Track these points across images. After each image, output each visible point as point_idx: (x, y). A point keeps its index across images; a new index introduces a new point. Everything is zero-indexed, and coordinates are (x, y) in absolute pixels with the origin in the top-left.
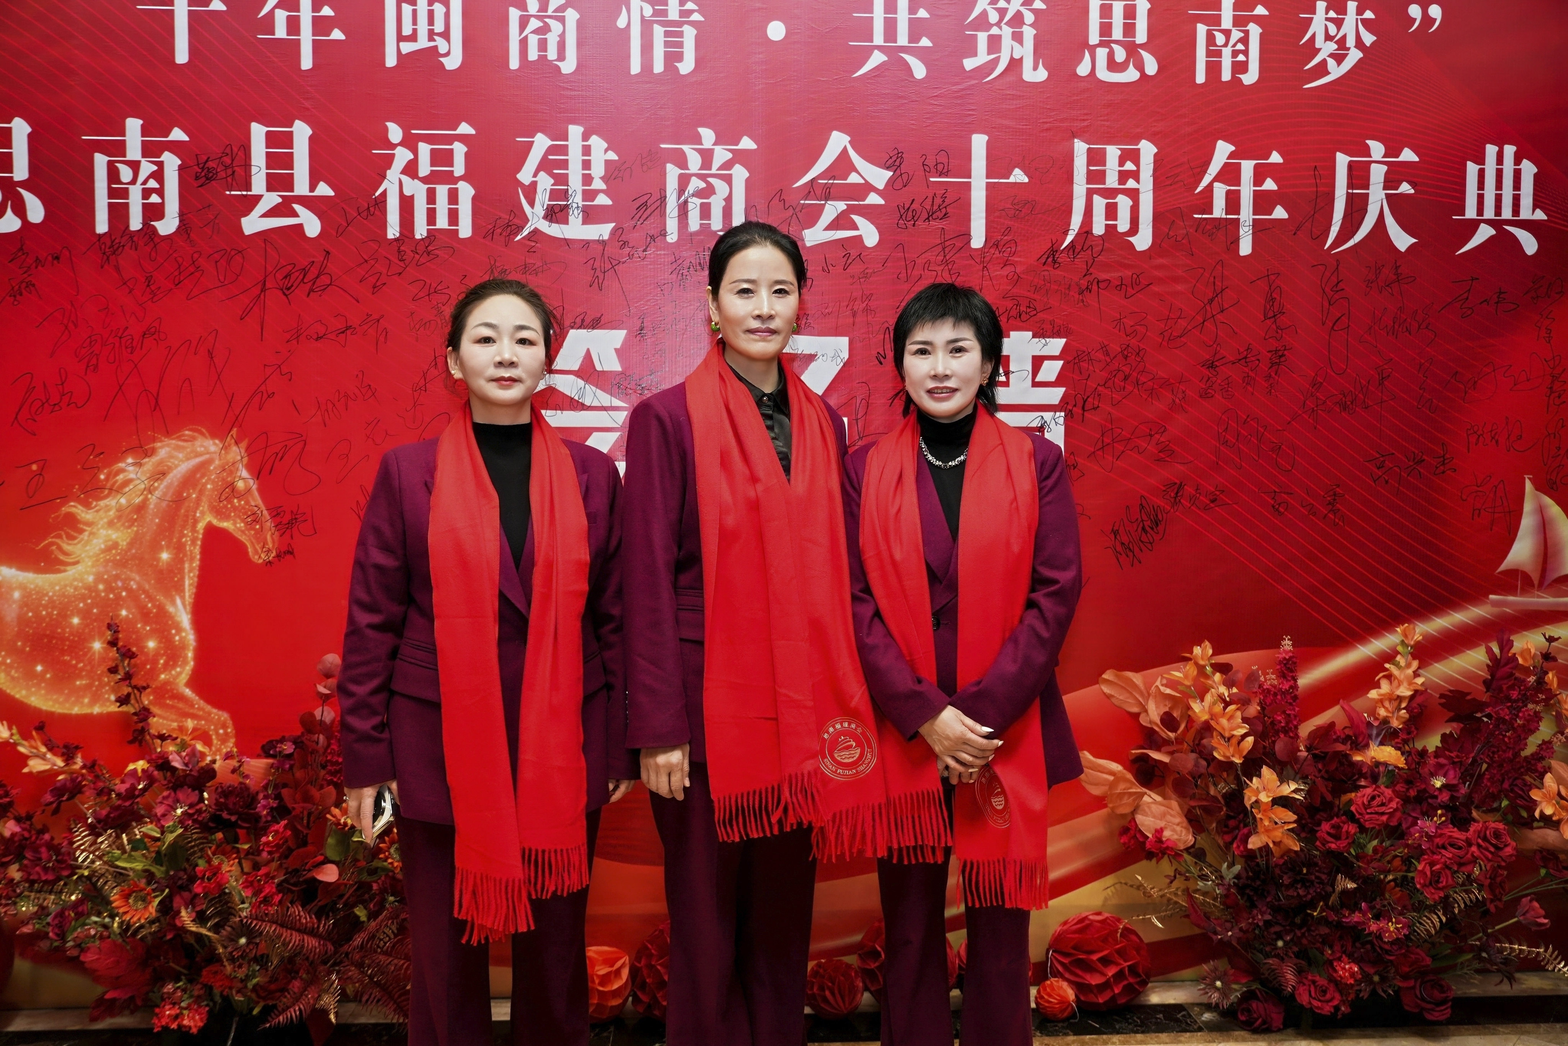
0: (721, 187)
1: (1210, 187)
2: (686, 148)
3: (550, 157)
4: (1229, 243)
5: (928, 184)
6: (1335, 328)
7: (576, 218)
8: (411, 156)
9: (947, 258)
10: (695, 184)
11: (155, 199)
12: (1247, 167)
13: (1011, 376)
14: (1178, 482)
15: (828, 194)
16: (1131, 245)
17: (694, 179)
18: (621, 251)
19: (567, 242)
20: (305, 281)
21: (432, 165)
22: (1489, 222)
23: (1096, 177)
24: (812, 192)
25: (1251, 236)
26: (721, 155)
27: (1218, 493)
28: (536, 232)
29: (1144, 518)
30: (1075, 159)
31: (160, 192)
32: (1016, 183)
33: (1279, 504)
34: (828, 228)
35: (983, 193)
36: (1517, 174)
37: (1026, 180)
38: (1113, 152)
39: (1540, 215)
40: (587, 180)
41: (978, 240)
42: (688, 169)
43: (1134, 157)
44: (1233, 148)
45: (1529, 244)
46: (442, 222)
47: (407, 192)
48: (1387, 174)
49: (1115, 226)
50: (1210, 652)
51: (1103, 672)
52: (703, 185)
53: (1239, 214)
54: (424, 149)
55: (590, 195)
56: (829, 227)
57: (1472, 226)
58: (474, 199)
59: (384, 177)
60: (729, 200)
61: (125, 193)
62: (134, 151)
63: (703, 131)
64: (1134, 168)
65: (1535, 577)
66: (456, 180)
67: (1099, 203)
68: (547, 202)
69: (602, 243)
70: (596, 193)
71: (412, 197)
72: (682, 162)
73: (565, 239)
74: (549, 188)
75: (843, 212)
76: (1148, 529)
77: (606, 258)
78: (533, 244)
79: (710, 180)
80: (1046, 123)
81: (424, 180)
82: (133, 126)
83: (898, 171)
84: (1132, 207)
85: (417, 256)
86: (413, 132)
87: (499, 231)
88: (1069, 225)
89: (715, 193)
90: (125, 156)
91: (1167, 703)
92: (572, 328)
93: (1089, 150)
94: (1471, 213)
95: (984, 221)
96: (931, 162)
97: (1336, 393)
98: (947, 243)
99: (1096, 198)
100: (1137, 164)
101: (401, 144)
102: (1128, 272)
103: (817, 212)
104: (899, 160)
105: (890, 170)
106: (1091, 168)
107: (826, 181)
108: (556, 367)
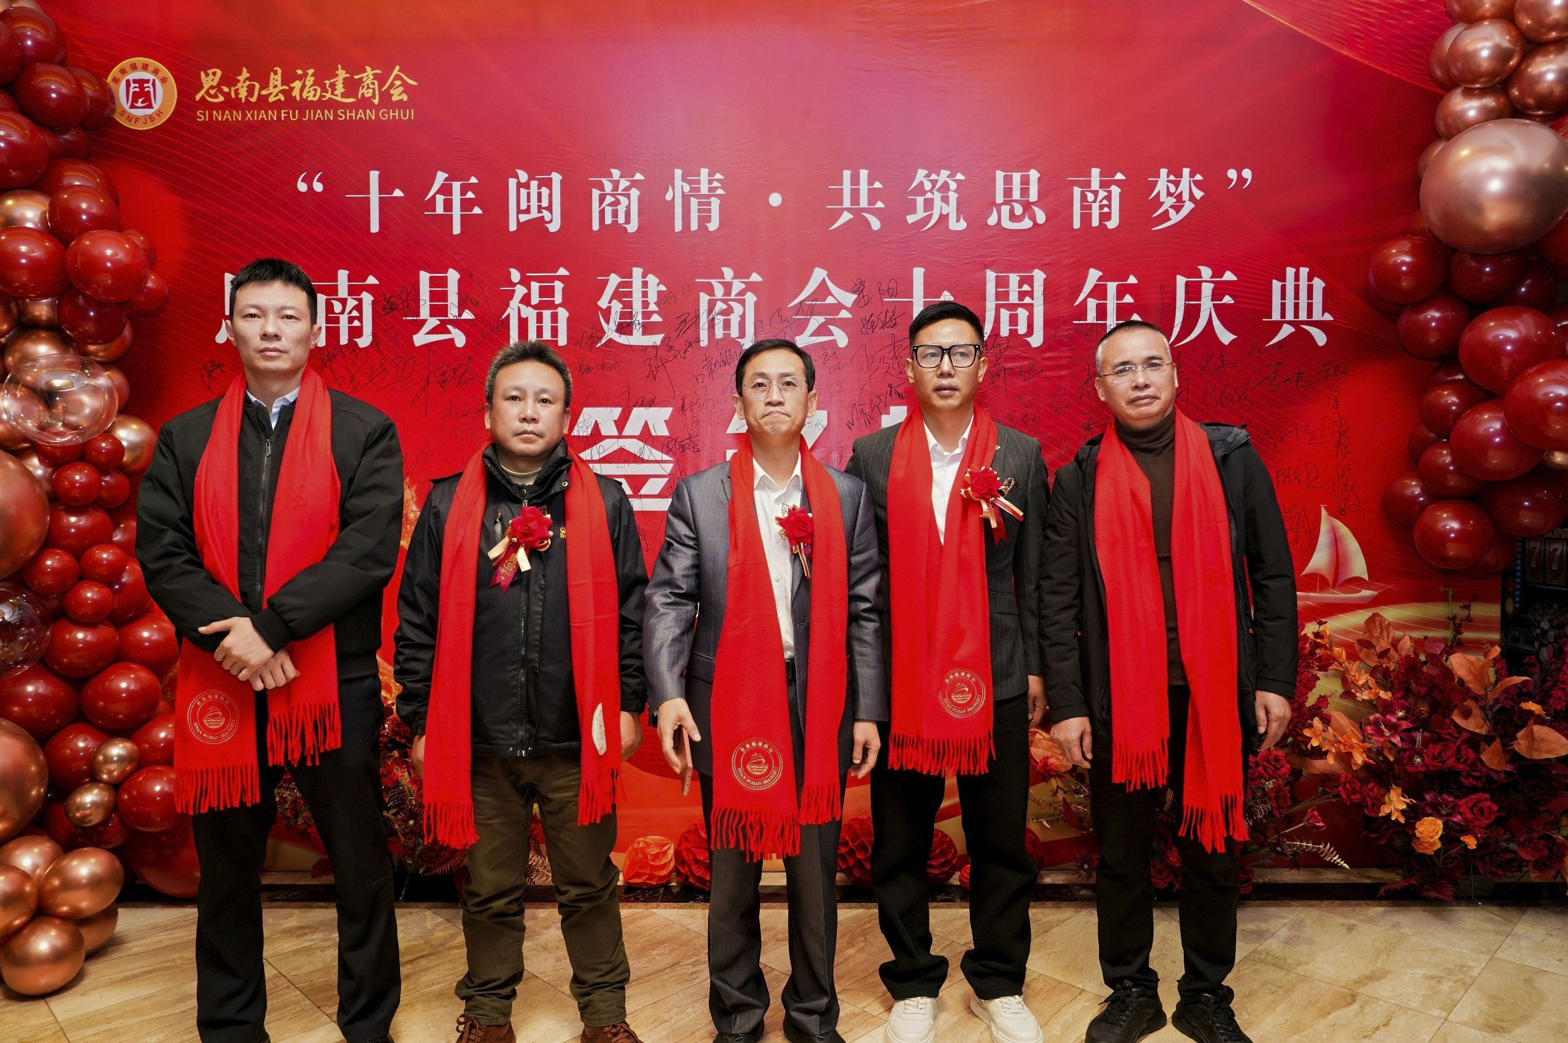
0: (737, 307)
1: (1085, 301)
2: (713, 281)
3: (620, 290)
5: (883, 303)
7: (637, 331)
8: (526, 291)
9: (897, 354)
10: (720, 306)
11: (356, 323)
12: (1112, 287)
15: (813, 311)
16: (1028, 344)
17: (719, 303)
18: (668, 354)
19: (632, 348)
20: (455, 377)
21: (540, 297)
22: (1289, 323)
23: (1002, 296)
24: (801, 310)
26: (738, 286)
28: (610, 340)
30: (987, 283)
31: (360, 319)
34: (813, 335)
36: (1310, 289)
38: (1014, 279)
39: (1328, 317)
40: (645, 304)
42: (714, 296)
43: (1030, 281)
44: (1101, 274)
45: (1321, 338)
46: (547, 335)
47: (523, 316)
48: (1214, 289)
49: (1016, 330)
52: (725, 307)
53: (1106, 321)
54: (535, 286)
55: (647, 315)
56: (814, 334)
57: (1278, 326)
58: (569, 319)
59: (508, 305)
60: (743, 317)
61: (337, 320)
62: (343, 292)
63: (725, 269)
64: (1030, 289)
65: (1330, 579)
66: (556, 307)
67: (1005, 314)
68: (618, 320)
69: (655, 347)
70: (651, 314)
71: (527, 319)
72: (710, 291)
73: (631, 346)
74: (619, 310)
75: (823, 323)
77: (658, 358)
78: (609, 349)
79: (730, 303)
80: (966, 258)
81: (535, 307)
82: (343, 275)
83: (861, 294)
84: (1028, 317)
86: (527, 274)
87: (586, 340)
89: (733, 312)
90: (337, 295)
92: (635, 406)
93: (997, 277)
94: (1276, 316)
96: (884, 287)
98: (897, 344)
99: (1003, 311)
100: (1032, 286)
101: (519, 283)
102: (1026, 363)
103: (806, 323)
104: (861, 286)
105: (856, 294)
106: (998, 290)
107: (811, 303)
108: (624, 434)
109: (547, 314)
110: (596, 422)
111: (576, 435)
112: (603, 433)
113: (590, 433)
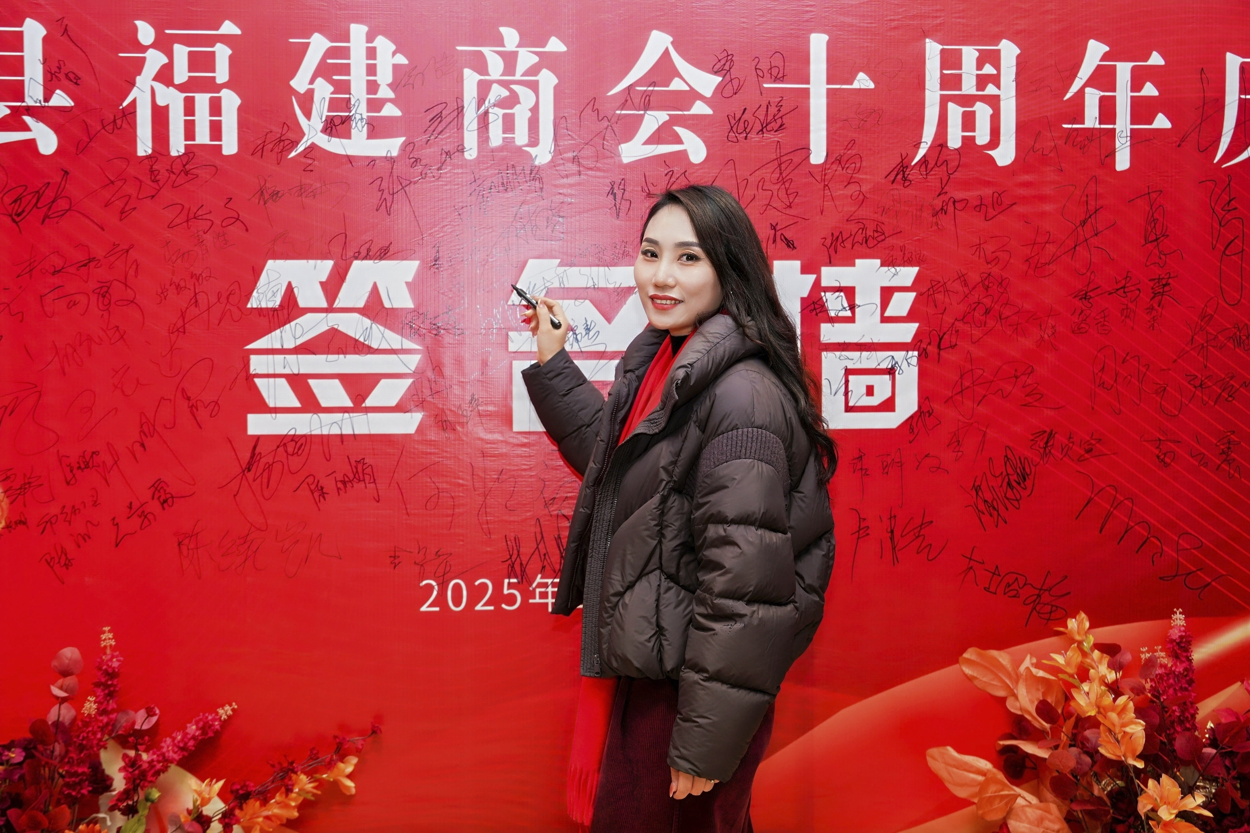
0: (526, 95)
1: (1081, 93)
2: (486, 50)
3: (329, 61)
4: (1103, 157)
5: (762, 91)
6: (1227, 252)
7: (359, 131)
8: (165, 60)
9: (784, 175)
10: (497, 92)
12: (1124, 69)
13: (857, 310)
14: (1048, 430)
15: (648, 103)
16: (992, 160)
17: (495, 86)
18: (412, 170)
19: (349, 159)
20: (39, 205)
21: (190, 70)
23: (950, 82)
24: (629, 101)
25: (1128, 149)
26: (526, 59)
27: (1093, 442)
28: (313, 147)
29: (1010, 471)
30: (927, 61)
32: (860, 89)
33: (1165, 454)
34: (649, 142)
35: (823, 101)
37: (872, 85)
38: (970, 54)
40: (373, 87)
41: (818, 156)
42: (488, 75)
43: (994, 58)
44: (1107, 49)
46: (203, 137)
47: (161, 102)
49: (973, 138)
50: (1087, 625)
51: (964, 650)
52: (505, 93)
53: (1114, 123)
54: (181, 52)
55: (375, 105)
56: (651, 141)
58: (241, 110)
59: (133, 84)
60: (535, 110)
63: (505, 31)
64: (994, 72)
66: (218, 88)
67: (955, 112)
68: (326, 113)
69: (391, 160)
70: (381, 103)
71: (167, 107)
72: (481, 66)
73: (348, 157)
74: (328, 96)
75: (665, 123)
76: (1014, 484)
77: (395, 178)
78: (310, 161)
79: (513, 87)
80: (894, 20)
81: (181, 88)
83: (728, 76)
84: (992, 116)
85: (173, 177)
86: (167, 31)
87: (271, 146)
88: (921, 137)
89: (519, 103)
91: (1040, 687)
92: (356, 258)
93: (943, 51)
95: (824, 133)
96: (764, 65)
97: (1229, 326)
98: (784, 159)
99: (952, 107)
100: (997, 67)
101: (153, 46)
102: (987, 192)
103: (635, 124)
104: (728, 63)
105: (719, 76)
106: (945, 72)
107: (645, 88)
108: (338, 304)
109: (202, 100)
110: (290, 284)
111: (255, 306)
112: (302, 303)
113: (278, 303)
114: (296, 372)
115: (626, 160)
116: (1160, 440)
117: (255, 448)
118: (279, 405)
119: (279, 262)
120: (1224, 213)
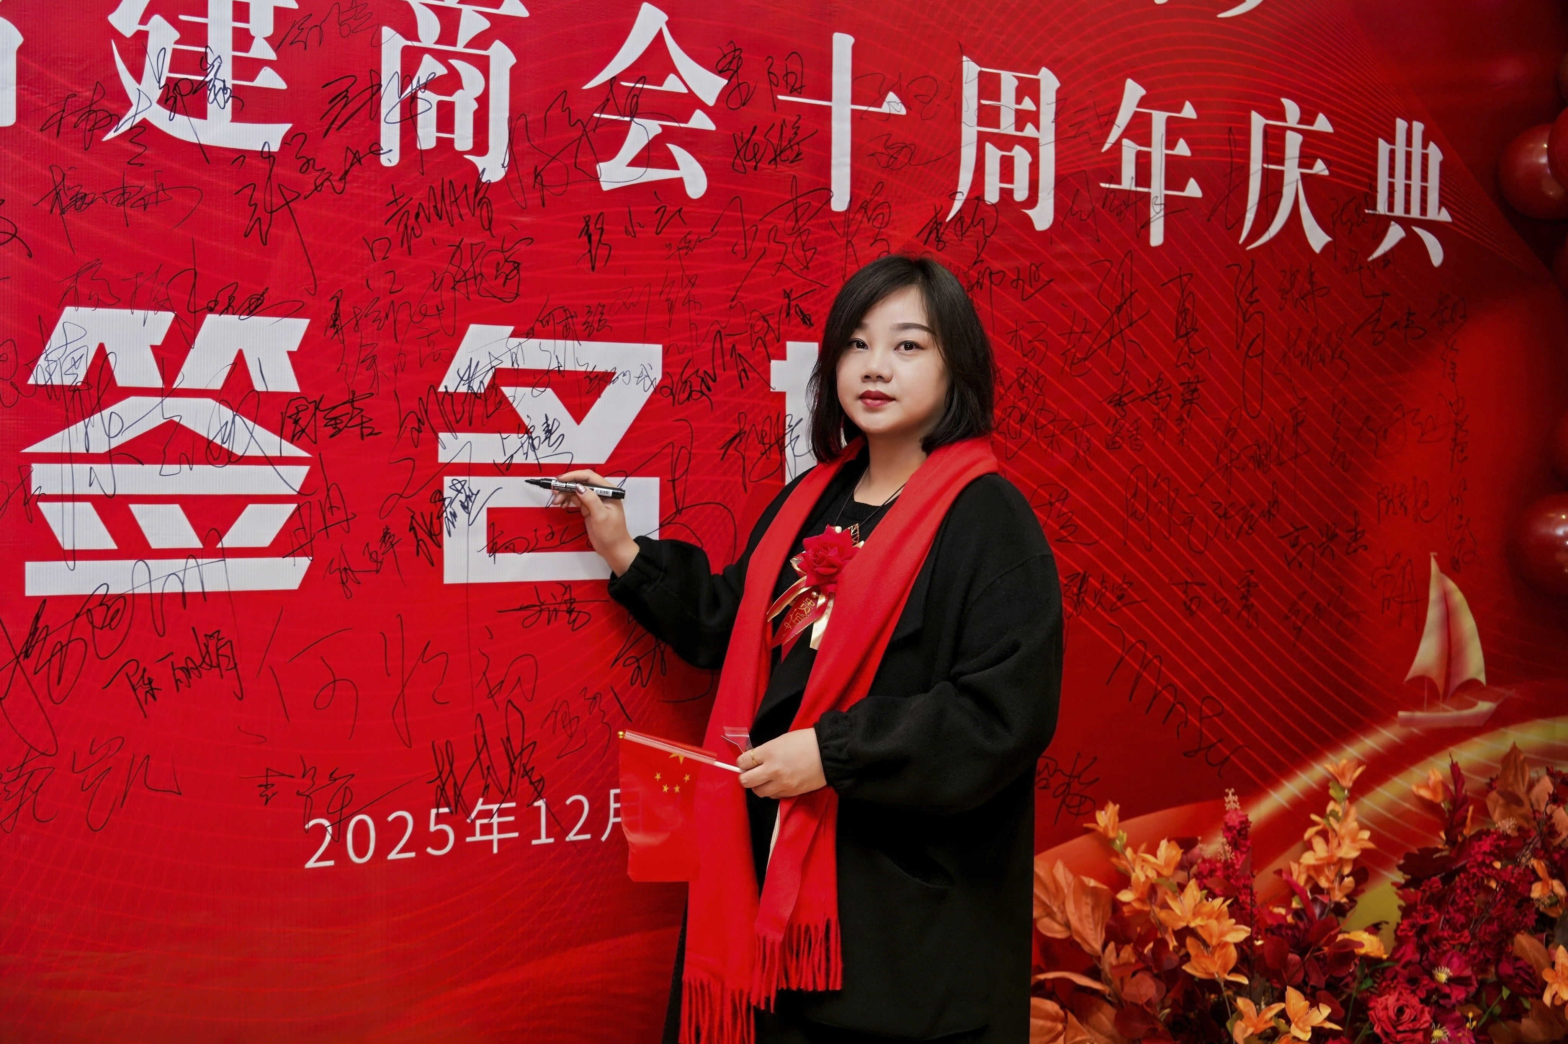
0: (471, 77)
1: (1118, 145)
2: (415, 2)
4: (1139, 227)
5: (776, 104)
6: (1250, 354)
7: (220, 108)
9: (801, 223)
10: (430, 68)
12: (1159, 119)
14: (1082, 572)
15: (636, 105)
16: (1029, 221)
17: (427, 58)
18: (300, 176)
19: (202, 151)
22: (1399, 220)
23: (988, 115)
25: (1162, 220)
26: (472, 21)
27: (1125, 586)
28: (144, 127)
30: (964, 85)
32: (890, 114)
33: (1191, 600)
34: (635, 163)
35: (847, 127)
36: (1425, 158)
37: (903, 111)
38: (1009, 81)
39: (1445, 216)
40: (242, 39)
41: (840, 201)
42: (417, 39)
43: (1033, 90)
44: (1143, 92)
45: (1435, 253)
48: (1302, 146)
49: (1011, 191)
50: (1117, 816)
52: (442, 70)
53: (1150, 187)
55: (245, 68)
56: (638, 161)
57: (1384, 223)
58: (22, 53)
60: (483, 100)
64: (1033, 108)
67: (993, 155)
68: (166, 74)
69: (267, 156)
70: (258, 64)
72: (407, 25)
73: (201, 146)
74: (170, 46)
75: (656, 137)
77: (275, 186)
78: (138, 149)
79: (453, 62)
80: (929, 26)
83: (736, 79)
84: (1030, 165)
87: (70, 119)
88: (957, 185)
89: (461, 87)
92: (212, 311)
93: (981, 74)
94: (1382, 206)
95: (848, 170)
96: (779, 69)
97: (1250, 443)
98: (801, 200)
99: (989, 147)
100: (1037, 102)
102: (1025, 262)
103: (619, 135)
104: (735, 61)
105: (724, 77)
106: (984, 102)
107: (632, 85)
108: (180, 383)
110: (101, 347)
111: (41, 382)
112: (122, 380)
113: (81, 378)
114: (110, 492)
115: (606, 187)
116: (1187, 582)
117: (37, 618)
118: (81, 545)
119: (85, 312)
120: (1247, 305)
